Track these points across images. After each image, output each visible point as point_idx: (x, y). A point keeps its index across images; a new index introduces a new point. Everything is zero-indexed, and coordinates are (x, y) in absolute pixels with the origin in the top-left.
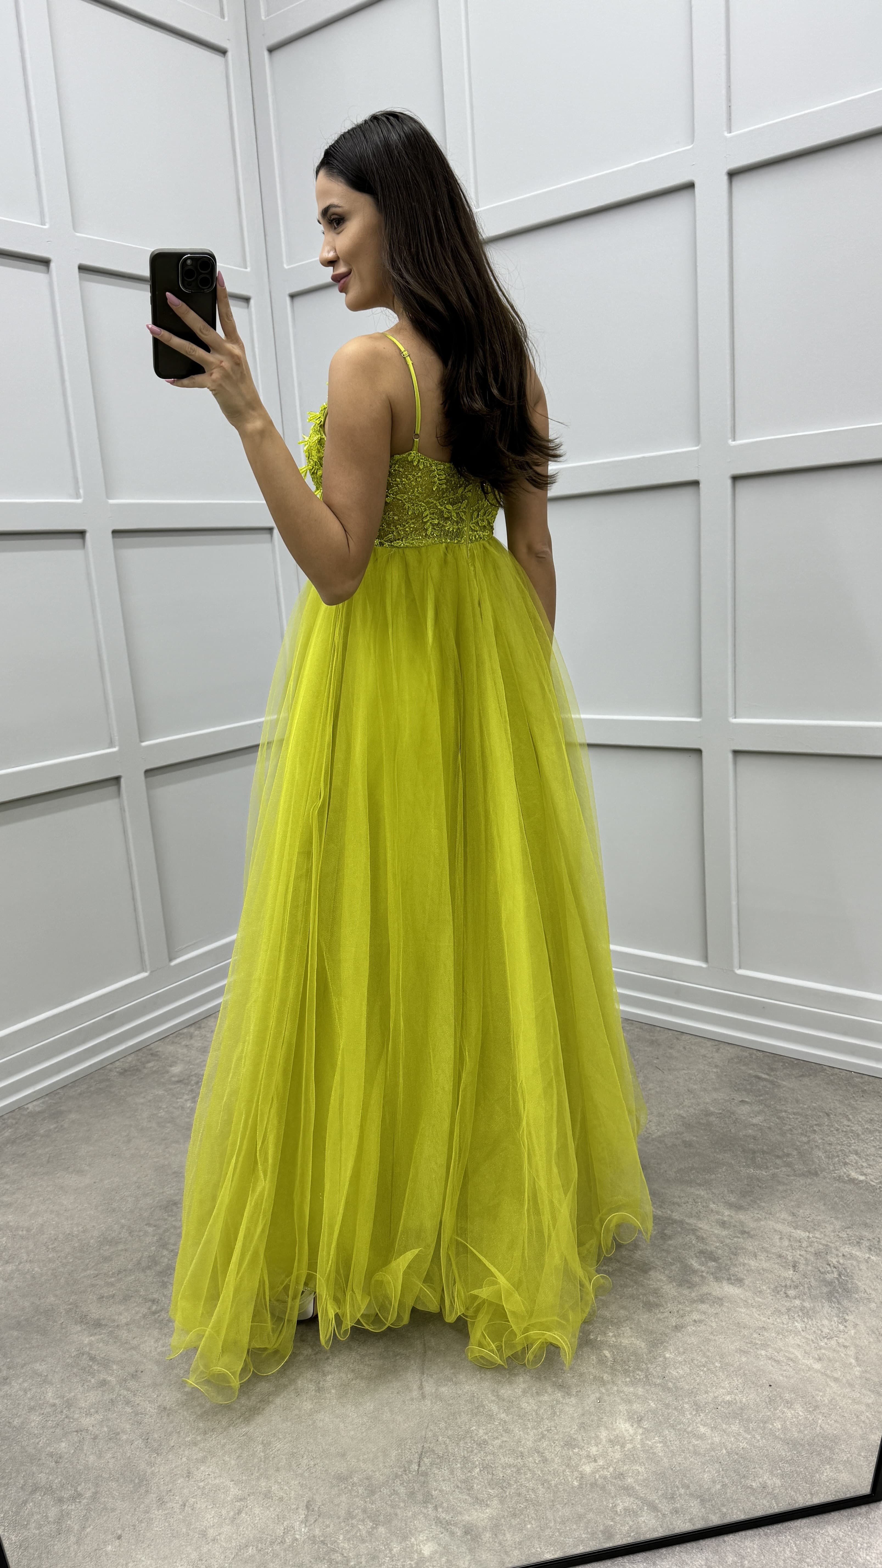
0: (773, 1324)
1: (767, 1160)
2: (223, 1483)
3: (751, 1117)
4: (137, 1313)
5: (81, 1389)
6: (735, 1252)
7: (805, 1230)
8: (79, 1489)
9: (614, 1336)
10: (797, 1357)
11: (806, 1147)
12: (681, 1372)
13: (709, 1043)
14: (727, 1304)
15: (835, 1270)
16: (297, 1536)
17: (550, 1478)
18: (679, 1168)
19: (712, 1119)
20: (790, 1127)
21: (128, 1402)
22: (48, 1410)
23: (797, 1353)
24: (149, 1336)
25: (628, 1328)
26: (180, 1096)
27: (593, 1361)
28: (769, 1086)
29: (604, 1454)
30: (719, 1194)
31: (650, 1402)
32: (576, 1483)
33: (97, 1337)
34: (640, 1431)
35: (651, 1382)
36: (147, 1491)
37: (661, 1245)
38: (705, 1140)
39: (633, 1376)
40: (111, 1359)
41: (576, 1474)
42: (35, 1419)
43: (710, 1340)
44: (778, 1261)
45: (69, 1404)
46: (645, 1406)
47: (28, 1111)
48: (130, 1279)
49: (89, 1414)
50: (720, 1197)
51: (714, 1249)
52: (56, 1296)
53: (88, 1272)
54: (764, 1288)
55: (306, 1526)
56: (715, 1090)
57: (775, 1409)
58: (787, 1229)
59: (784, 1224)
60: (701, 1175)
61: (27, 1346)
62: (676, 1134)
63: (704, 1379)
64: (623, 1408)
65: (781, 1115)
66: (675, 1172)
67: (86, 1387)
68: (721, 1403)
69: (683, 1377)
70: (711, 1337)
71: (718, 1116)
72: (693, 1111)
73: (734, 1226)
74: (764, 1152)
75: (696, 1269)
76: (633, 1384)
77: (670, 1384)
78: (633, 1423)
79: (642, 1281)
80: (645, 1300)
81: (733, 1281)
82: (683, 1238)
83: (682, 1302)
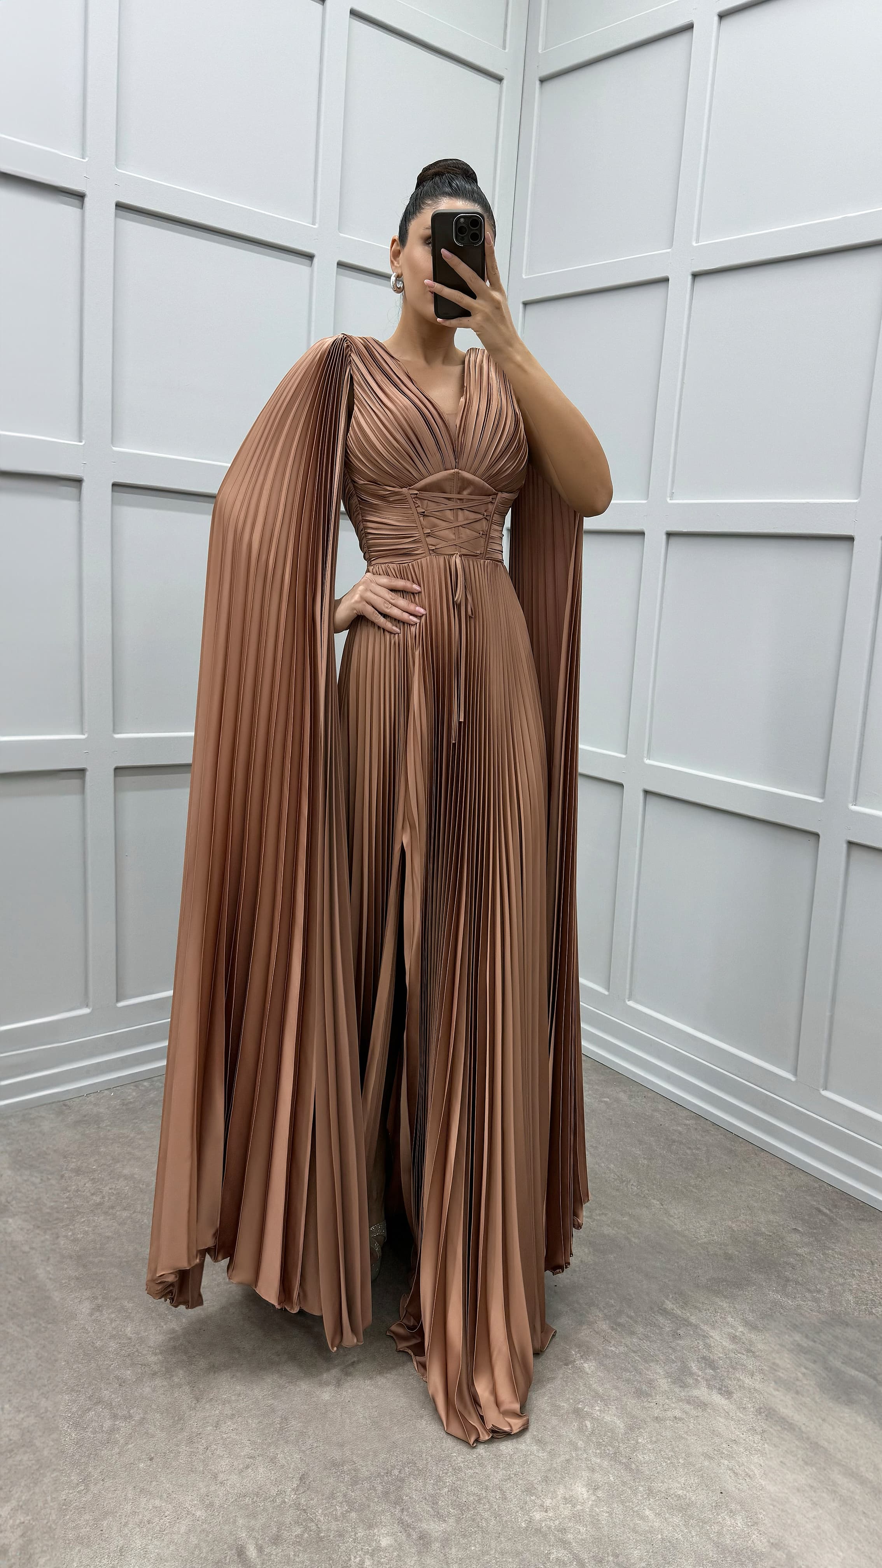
0: (745, 1440)
1: (797, 1290)
3: (798, 1246)
6: (734, 1366)
8: (131, 1412)
9: (600, 1411)
10: (755, 1474)
12: (647, 1458)
13: (784, 1166)
14: (710, 1411)
16: (287, 1500)
17: (504, 1513)
18: (712, 1276)
19: (760, 1239)
20: (831, 1265)
23: (756, 1472)
25: (614, 1407)
27: (574, 1427)
28: (826, 1221)
29: (555, 1508)
30: (741, 1310)
31: (610, 1475)
32: (523, 1525)
34: (593, 1498)
35: (617, 1459)
36: (182, 1429)
37: (671, 1342)
38: (746, 1257)
39: (604, 1450)
41: (526, 1517)
43: (683, 1438)
46: (605, 1478)
50: (739, 1312)
51: (717, 1358)
54: (750, 1406)
55: (295, 1494)
56: (774, 1212)
57: (718, 1514)
60: (730, 1288)
62: (721, 1245)
63: (665, 1470)
64: (585, 1474)
65: (827, 1252)
66: (707, 1279)
68: (672, 1494)
69: (647, 1463)
70: (685, 1436)
71: (767, 1237)
72: (745, 1227)
73: (743, 1343)
74: (797, 1283)
75: (694, 1372)
76: (601, 1456)
77: (633, 1466)
78: (589, 1489)
79: (642, 1369)
80: (638, 1387)
81: (723, 1392)
82: (692, 1341)
83: (670, 1397)
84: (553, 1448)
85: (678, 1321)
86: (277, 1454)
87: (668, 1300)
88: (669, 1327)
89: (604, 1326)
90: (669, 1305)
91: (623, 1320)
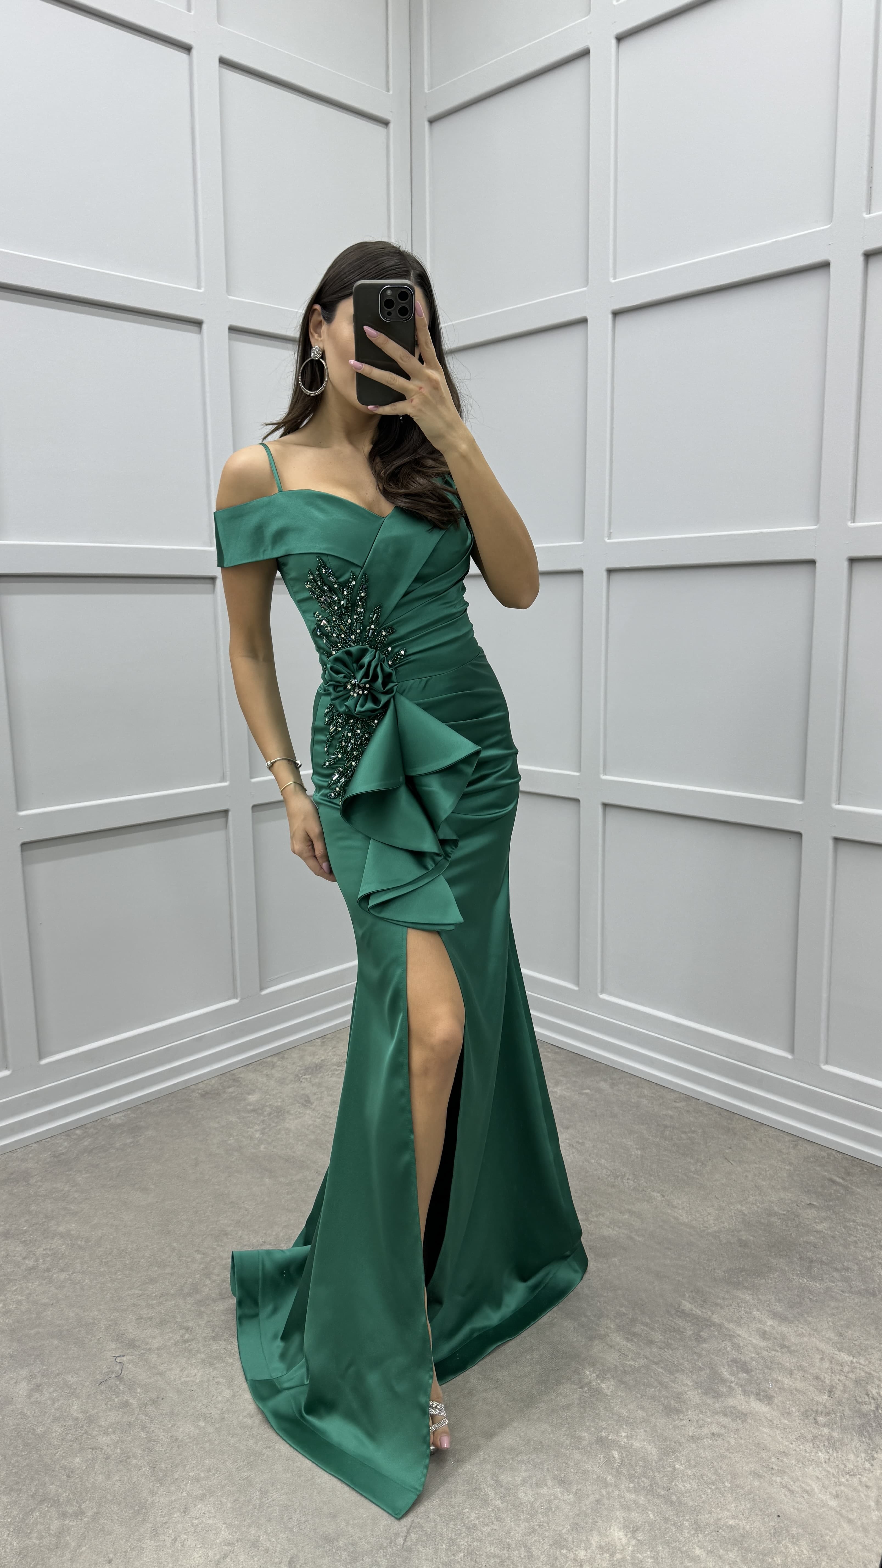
0: (795, 1450)
1: (824, 1271)
2: (215, 1524)
3: (816, 1223)
4: (170, 1339)
5: (104, 1407)
6: (769, 1366)
7: (850, 1353)
8: (83, 1507)
9: (627, 1437)
10: (813, 1490)
11: (869, 1263)
12: (688, 1486)
13: (787, 1138)
14: (750, 1421)
15: (873, 1401)
18: (729, 1267)
19: (774, 1219)
20: (855, 1239)
21: (144, 1428)
22: (71, 1423)
23: (813, 1486)
24: (176, 1365)
25: (642, 1431)
26: (251, 1126)
27: (600, 1460)
28: (842, 1191)
29: (592, 1561)
30: (766, 1301)
33: (129, 1357)
34: (633, 1542)
35: (655, 1492)
36: (144, 1520)
37: (694, 1347)
38: (763, 1241)
40: (137, 1382)
42: (57, 1429)
43: (725, 1457)
44: (814, 1382)
45: (91, 1420)
46: (644, 1516)
47: (110, 1122)
48: (170, 1303)
49: (106, 1433)
50: (765, 1304)
51: (749, 1359)
52: (99, 1310)
53: (133, 1291)
54: (794, 1409)
56: (784, 1189)
57: (779, 1543)
58: (830, 1350)
59: (828, 1343)
60: (750, 1278)
61: (64, 1356)
62: (733, 1231)
63: (710, 1498)
64: (620, 1514)
65: (848, 1225)
66: (724, 1272)
67: (109, 1406)
68: (723, 1526)
69: (689, 1492)
70: (727, 1454)
71: (781, 1217)
72: (756, 1209)
73: (775, 1338)
74: (822, 1263)
75: (725, 1378)
76: (635, 1491)
77: (674, 1498)
78: (627, 1532)
79: (667, 1382)
80: (665, 1404)
81: (762, 1398)
82: (718, 1343)
83: (704, 1411)
84: (579, 1487)
85: (698, 1323)
87: (684, 1300)
88: (691, 1330)
89: (618, 1339)
90: (687, 1306)
91: (638, 1328)
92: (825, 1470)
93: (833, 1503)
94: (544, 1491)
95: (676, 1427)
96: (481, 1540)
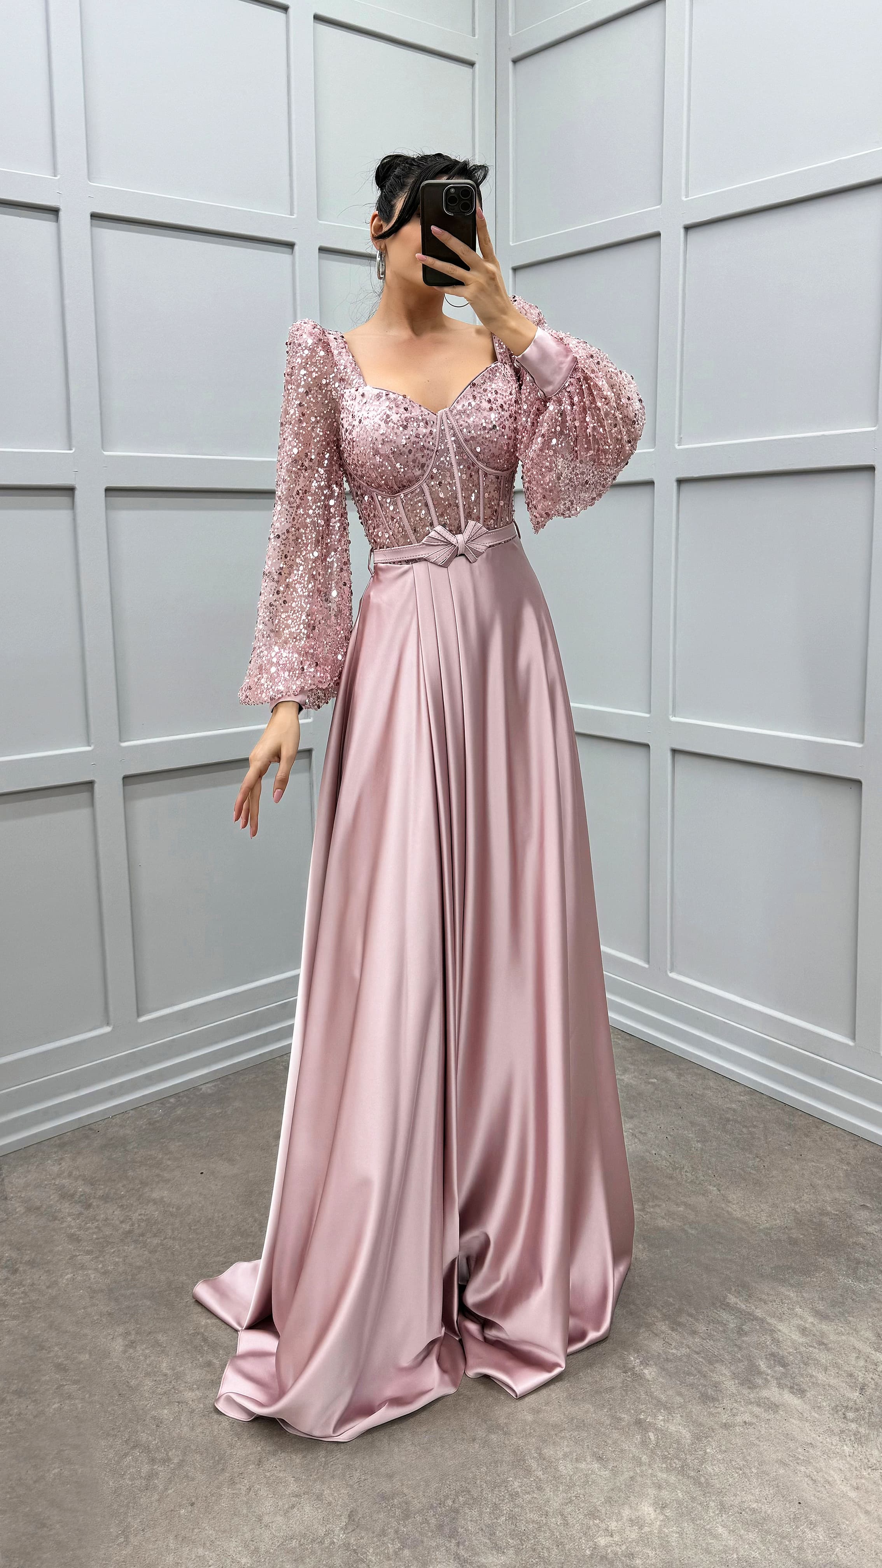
0: (822, 1442)
1: (869, 1272)
2: (285, 1477)
3: (867, 1224)
5: (190, 1365)
6: (806, 1361)
8: (170, 1454)
9: (664, 1420)
10: (836, 1481)
12: (717, 1470)
13: (848, 1138)
14: (782, 1413)
16: (335, 1540)
17: (566, 1541)
18: (777, 1264)
19: (826, 1219)
22: (161, 1378)
23: (836, 1477)
25: (679, 1415)
27: (637, 1440)
29: (621, 1532)
30: (809, 1299)
32: (588, 1552)
34: (661, 1517)
35: (685, 1472)
36: (222, 1470)
37: (736, 1340)
38: (812, 1239)
39: (670, 1463)
41: (591, 1544)
42: (149, 1383)
43: (754, 1445)
44: (848, 1380)
45: (178, 1377)
46: (673, 1495)
49: (192, 1389)
50: (808, 1303)
51: (786, 1354)
54: (825, 1404)
55: (344, 1533)
57: (797, 1527)
58: (867, 1350)
59: (866, 1342)
60: (796, 1275)
62: (784, 1229)
63: (737, 1482)
64: (652, 1492)
66: (771, 1268)
68: (746, 1508)
69: (718, 1475)
70: (756, 1442)
71: (833, 1217)
73: (813, 1335)
74: (869, 1264)
75: (762, 1370)
76: (667, 1471)
77: (703, 1480)
78: (656, 1508)
79: (706, 1371)
80: (703, 1392)
81: (795, 1391)
82: (758, 1336)
83: (738, 1400)
84: (615, 1464)
85: (741, 1316)
86: (323, 1490)
87: (730, 1293)
88: (733, 1323)
89: (663, 1327)
90: (732, 1299)
91: (683, 1319)
92: (848, 1463)
93: (853, 1494)
94: (583, 1466)
95: (710, 1414)
96: (522, 1507)
